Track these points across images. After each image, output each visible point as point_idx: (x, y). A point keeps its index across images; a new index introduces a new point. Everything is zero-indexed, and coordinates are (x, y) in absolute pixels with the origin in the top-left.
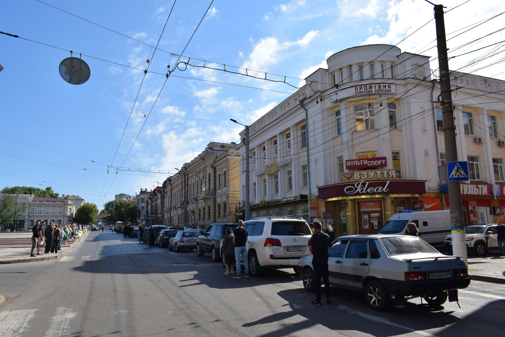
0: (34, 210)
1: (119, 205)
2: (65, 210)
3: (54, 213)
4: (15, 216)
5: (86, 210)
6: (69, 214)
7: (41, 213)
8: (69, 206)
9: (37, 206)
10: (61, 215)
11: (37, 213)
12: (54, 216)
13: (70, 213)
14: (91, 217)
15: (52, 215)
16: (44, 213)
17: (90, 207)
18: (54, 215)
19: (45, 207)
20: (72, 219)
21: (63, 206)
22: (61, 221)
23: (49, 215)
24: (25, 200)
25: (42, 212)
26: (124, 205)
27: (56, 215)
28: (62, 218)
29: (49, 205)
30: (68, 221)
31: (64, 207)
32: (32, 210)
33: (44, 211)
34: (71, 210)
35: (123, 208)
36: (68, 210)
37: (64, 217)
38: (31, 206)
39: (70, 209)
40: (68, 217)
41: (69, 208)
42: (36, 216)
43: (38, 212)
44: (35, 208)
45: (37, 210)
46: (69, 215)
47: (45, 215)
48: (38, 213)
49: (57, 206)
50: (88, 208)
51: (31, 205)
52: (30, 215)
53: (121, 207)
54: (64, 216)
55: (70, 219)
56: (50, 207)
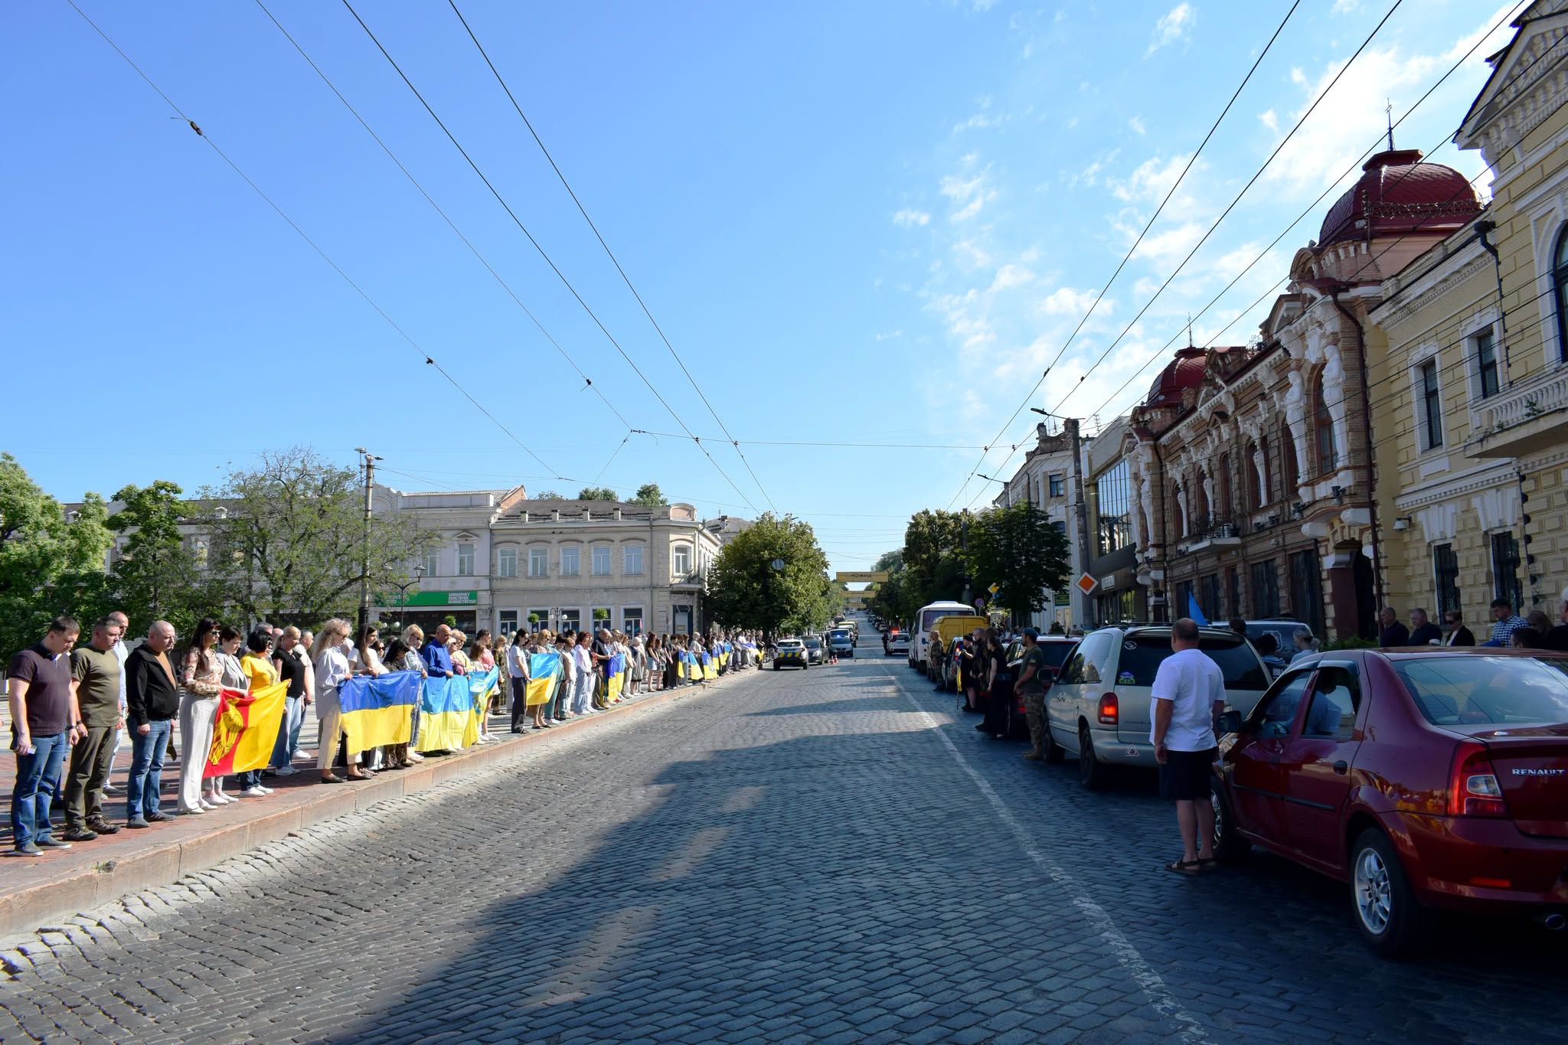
0: (512, 561)
1: (926, 530)
2: (657, 556)
3: (606, 575)
4: (364, 585)
5: (758, 552)
6: (675, 576)
7: (545, 576)
8: (672, 537)
9: (527, 538)
10: (639, 582)
11: (528, 578)
12: (606, 589)
13: (681, 574)
14: (788, 589)
15: (596, 583)
16: (559, 577)
17: (776, 538)
18: (604, 582)
19: (560, 542)
20: (692, 602)
21: (646, 536)
22: (637, 612)
23: (585, 582)
24: (471, 510)
25: (548, 572)
26: (951, 533)
27: (617, 582)
28: (645, 596)
29: (582, 531)
30: (675, 611)
31: (648, 542)
32: (504, 561)
33: (558, 564)
34: (685, 558)
35: (946, 544)
36: (673, 555)
37: (656, 592)
38: (497, 539)
39: (679, 549)
40: (675, 592)
41: (673, 545)
42: (525, 590)
43: (530, 573)
44: (517, 549)
45: (525, 561)
46: (677, 581)
47: (562, 584)
48: (535, 576)
49: (617, 537)
50: (769, 545)
51: (501, 538)
52: (497, 585)
53: (935, 541)
54: (653, 588)
55: (684, 601)
56: (586, 545)
